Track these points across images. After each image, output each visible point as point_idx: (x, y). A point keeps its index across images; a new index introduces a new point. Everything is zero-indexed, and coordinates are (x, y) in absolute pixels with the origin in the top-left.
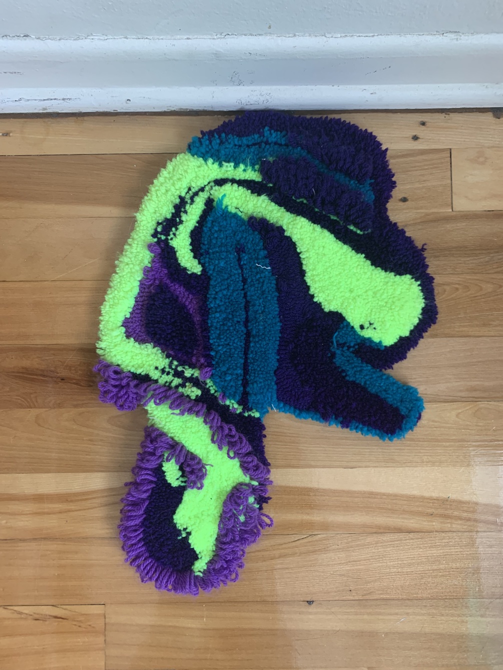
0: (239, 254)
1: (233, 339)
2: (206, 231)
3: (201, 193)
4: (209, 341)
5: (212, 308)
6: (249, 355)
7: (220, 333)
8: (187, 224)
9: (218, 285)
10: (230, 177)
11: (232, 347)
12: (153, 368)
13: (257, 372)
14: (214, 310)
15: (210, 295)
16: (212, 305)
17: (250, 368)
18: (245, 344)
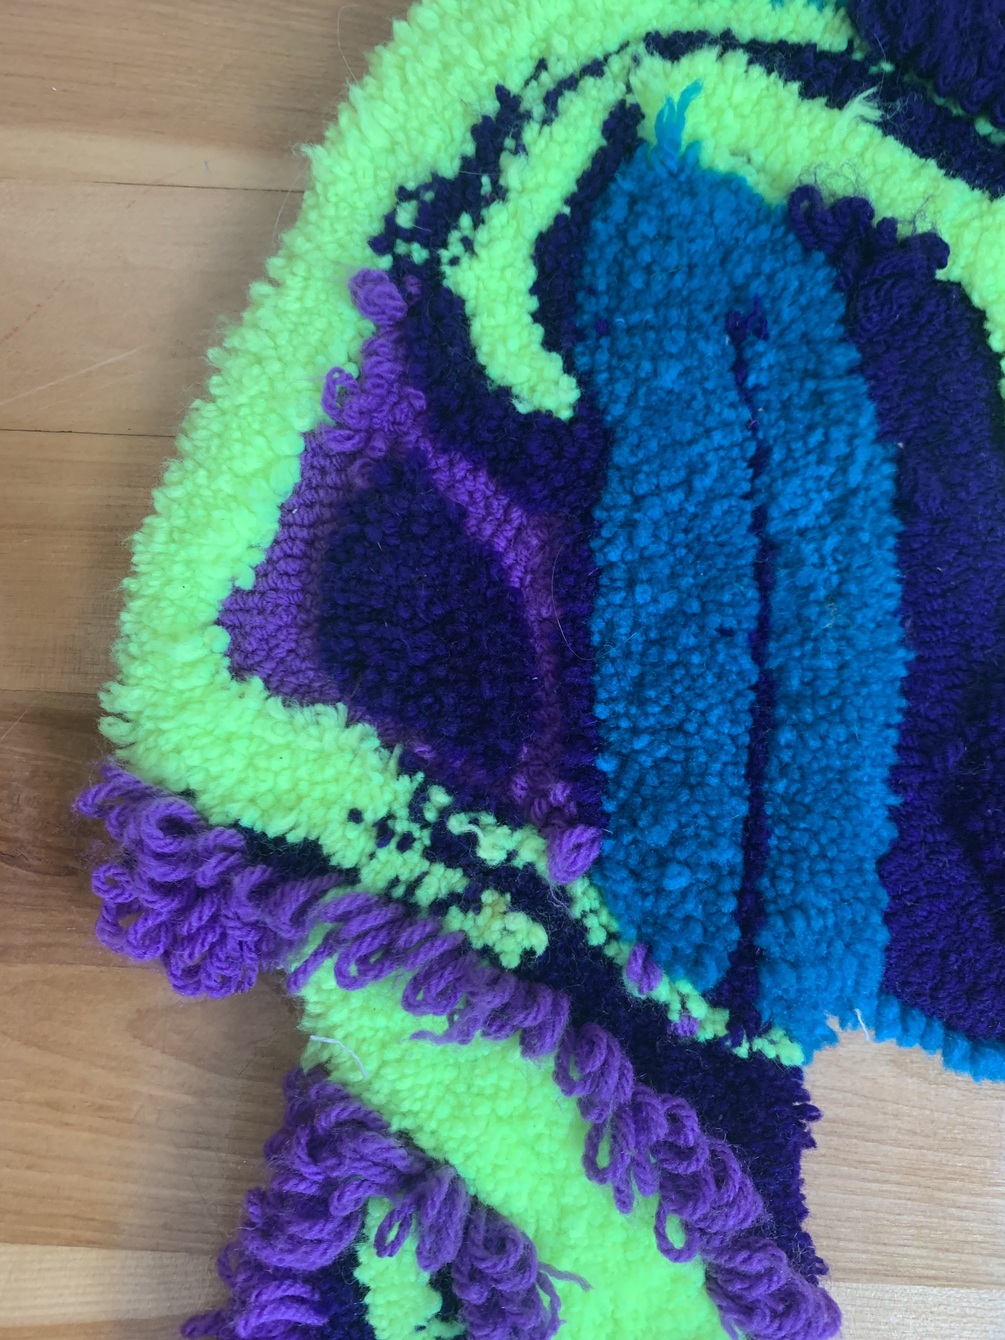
0: (738, 341)
1: (701, 705)
2: (603, 237)
3: (589, 82)
4: (590, 709)
5: (611, 565)
6: (772, 781)
7: (642, 676)
8: (524, 201)
9: (645, 468)
10: (716, 27)
11: (696, 741)
12: (339, 814)
13: (806, 864)
14: (619, 573)
15: (608, 509)
16: (614, 555)
17: (773, 842)
18: (753, 732)
